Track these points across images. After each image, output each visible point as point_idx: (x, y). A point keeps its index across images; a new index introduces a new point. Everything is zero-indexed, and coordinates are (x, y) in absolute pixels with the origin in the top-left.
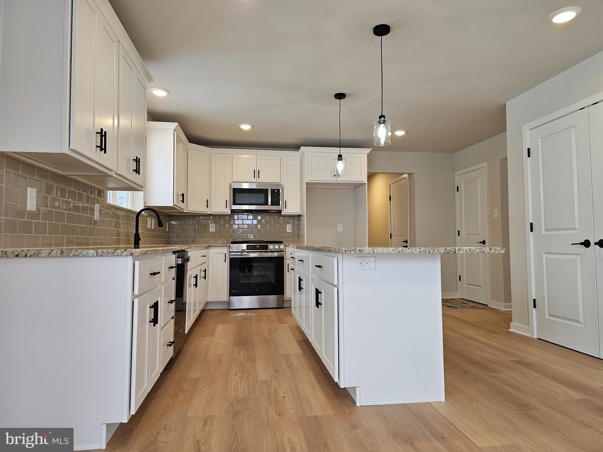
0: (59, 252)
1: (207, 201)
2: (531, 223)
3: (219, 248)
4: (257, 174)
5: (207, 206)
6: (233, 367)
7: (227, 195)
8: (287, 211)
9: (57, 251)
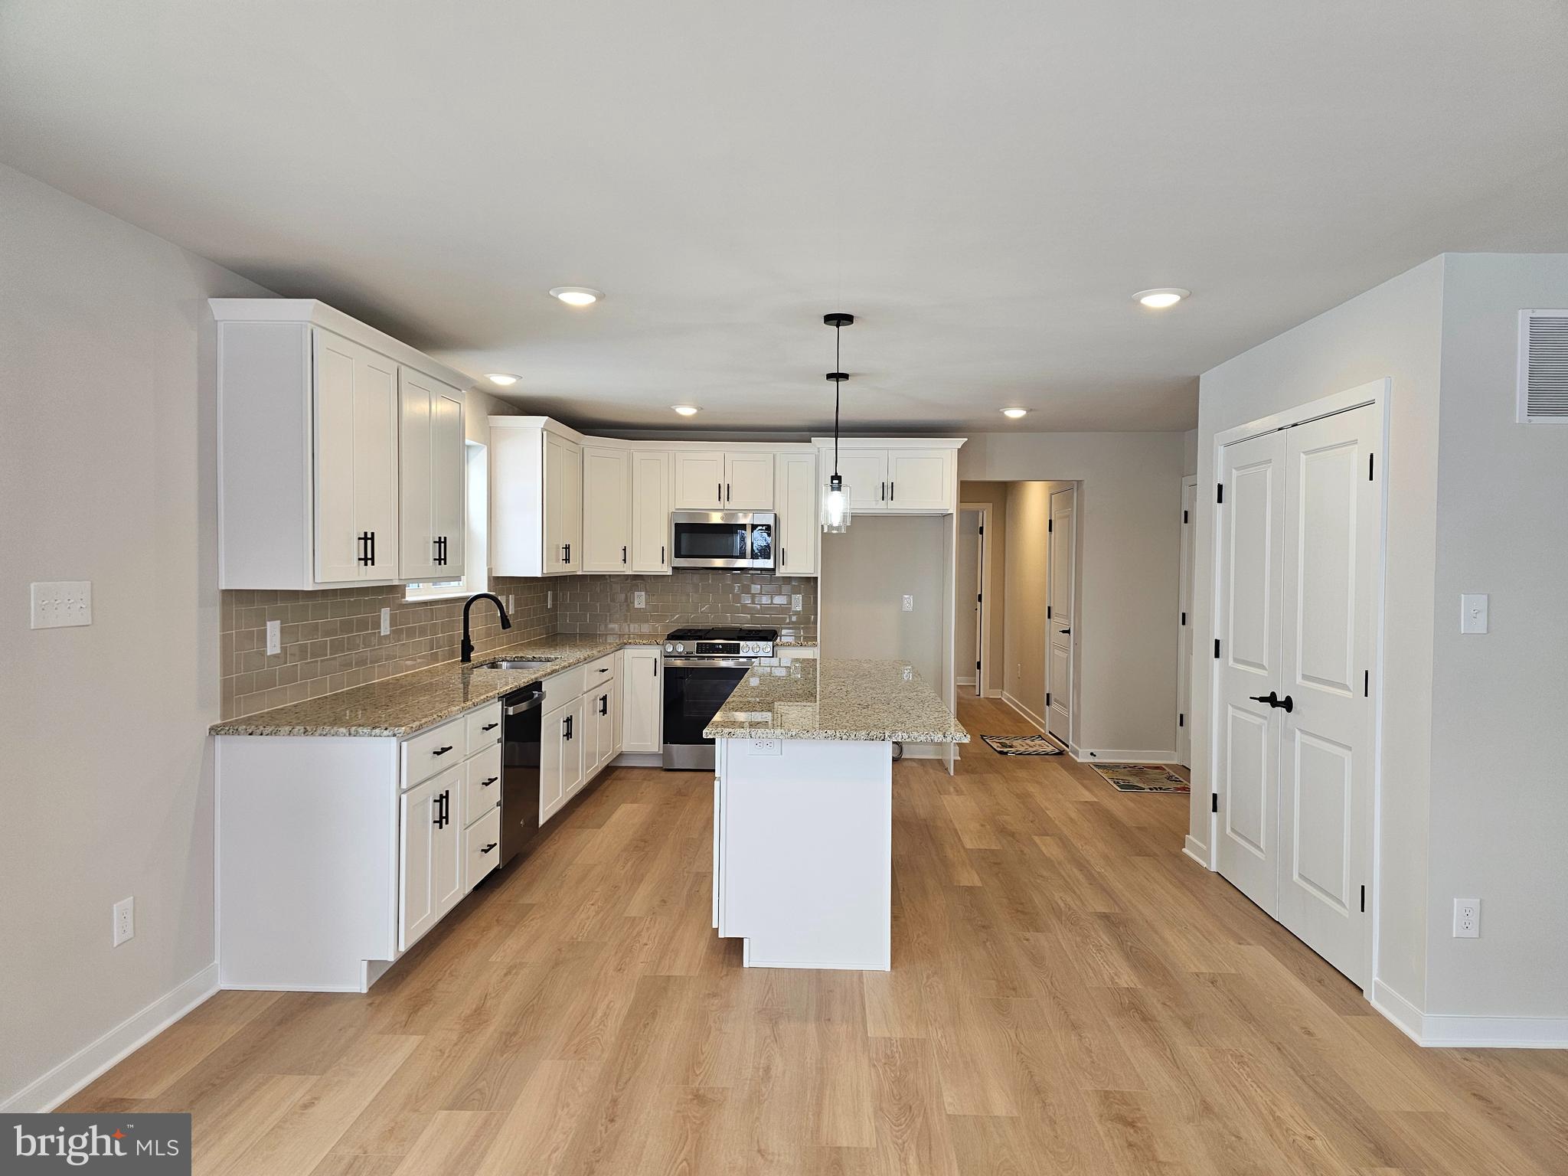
0: (302, 731)
1: (625, 550)
2: (1216, 640)
3: (646, 646)
4: (724, 492)
5: (625, 560)
6: (599, 889)
7: (664, 538)
8: (786, 568)
9: (300, 728)
